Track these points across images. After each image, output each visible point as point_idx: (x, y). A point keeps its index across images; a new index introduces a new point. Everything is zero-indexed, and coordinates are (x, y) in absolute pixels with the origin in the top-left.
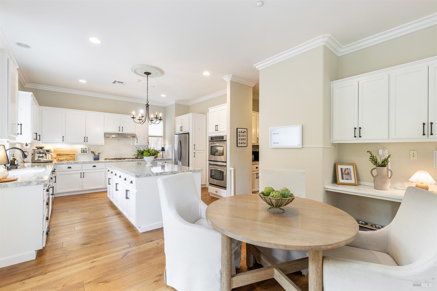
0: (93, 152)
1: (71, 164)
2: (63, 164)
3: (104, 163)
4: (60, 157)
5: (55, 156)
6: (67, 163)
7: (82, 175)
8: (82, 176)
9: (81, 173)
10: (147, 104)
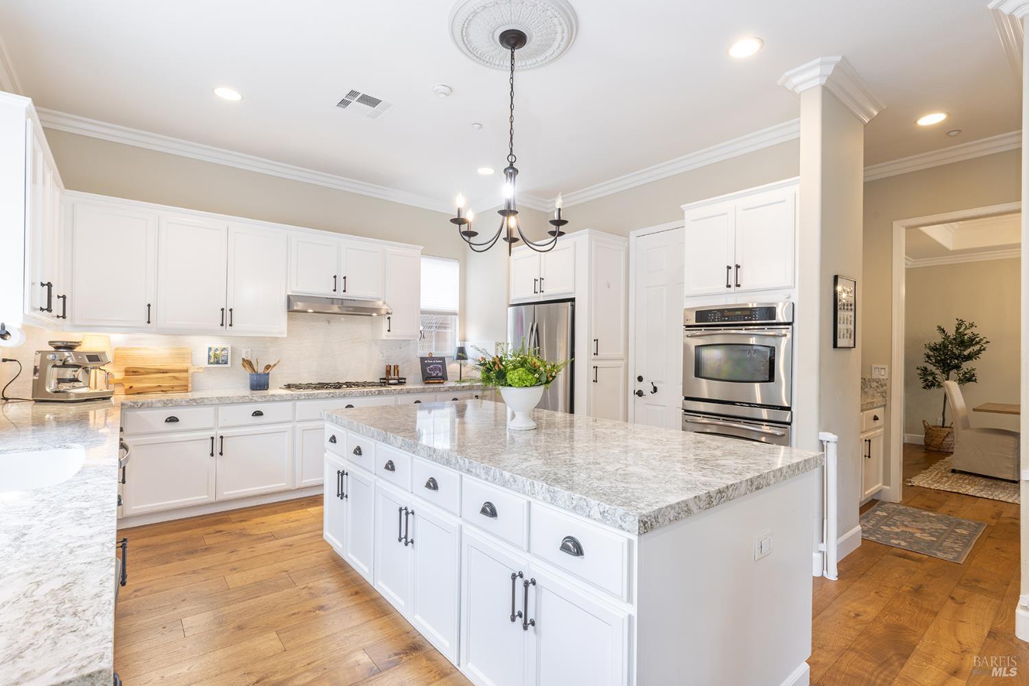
0: (248, 363)
1: (177, 405)
2: (150, 406)
3: (290, 403)
4: (137, 381)
5: (119, 376)
6: (165, 404)
7: (217, 447)
8: (217, 450)
9: (212, 438)
10: (511, 166)
